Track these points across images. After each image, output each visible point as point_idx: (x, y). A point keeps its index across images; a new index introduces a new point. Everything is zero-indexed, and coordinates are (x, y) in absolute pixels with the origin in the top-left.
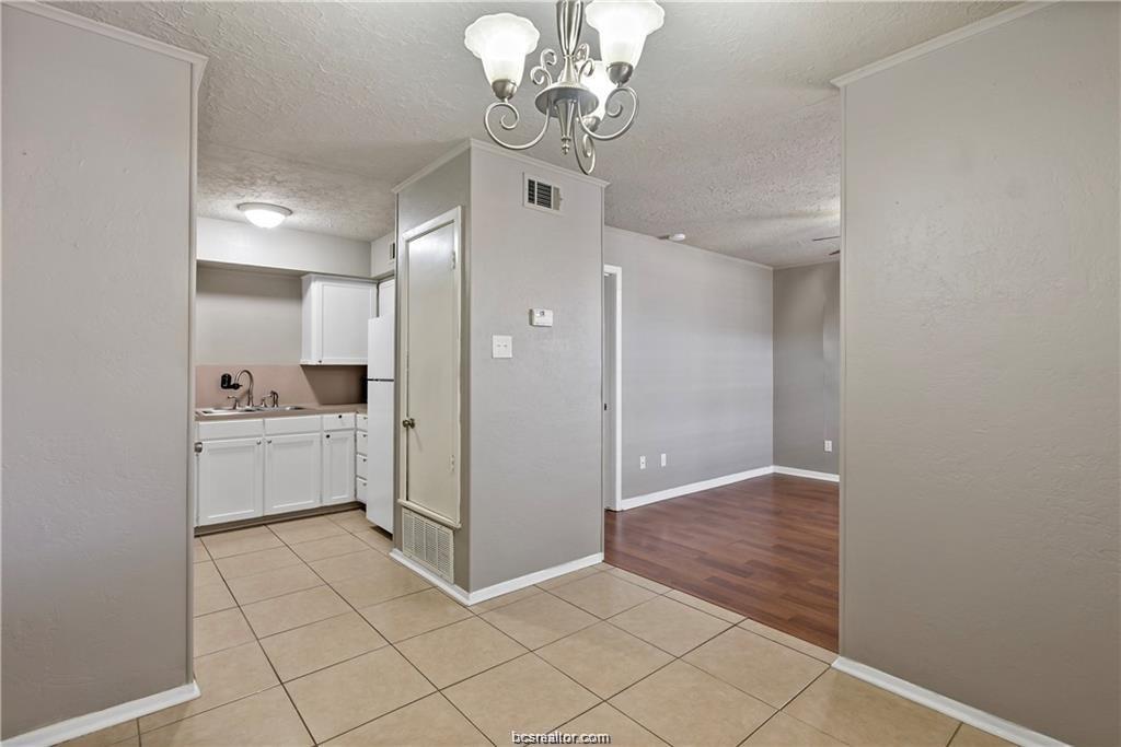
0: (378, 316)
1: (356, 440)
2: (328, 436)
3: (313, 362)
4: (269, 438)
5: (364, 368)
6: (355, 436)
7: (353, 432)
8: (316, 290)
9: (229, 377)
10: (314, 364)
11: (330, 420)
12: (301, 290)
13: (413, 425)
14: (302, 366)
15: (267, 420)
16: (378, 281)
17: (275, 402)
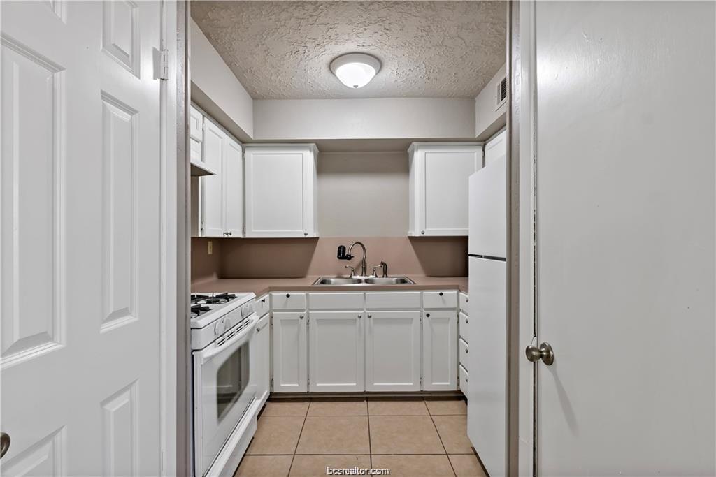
0: (484, 165)
1: (458, 322)
2: (428, 315)
3: (417, 233)
4: (369, 312)
5: (465, 240)
6: (458, 316)
7: (455, 313)
8: (419, 157)
9: (344, 248)
10: (418, 235)
11: (430, 298)
12: (408, 162)
13: (549, 360)
14: (409, 237)
15: (368, 293)
16: (483, 141)
17: (385, 273)
